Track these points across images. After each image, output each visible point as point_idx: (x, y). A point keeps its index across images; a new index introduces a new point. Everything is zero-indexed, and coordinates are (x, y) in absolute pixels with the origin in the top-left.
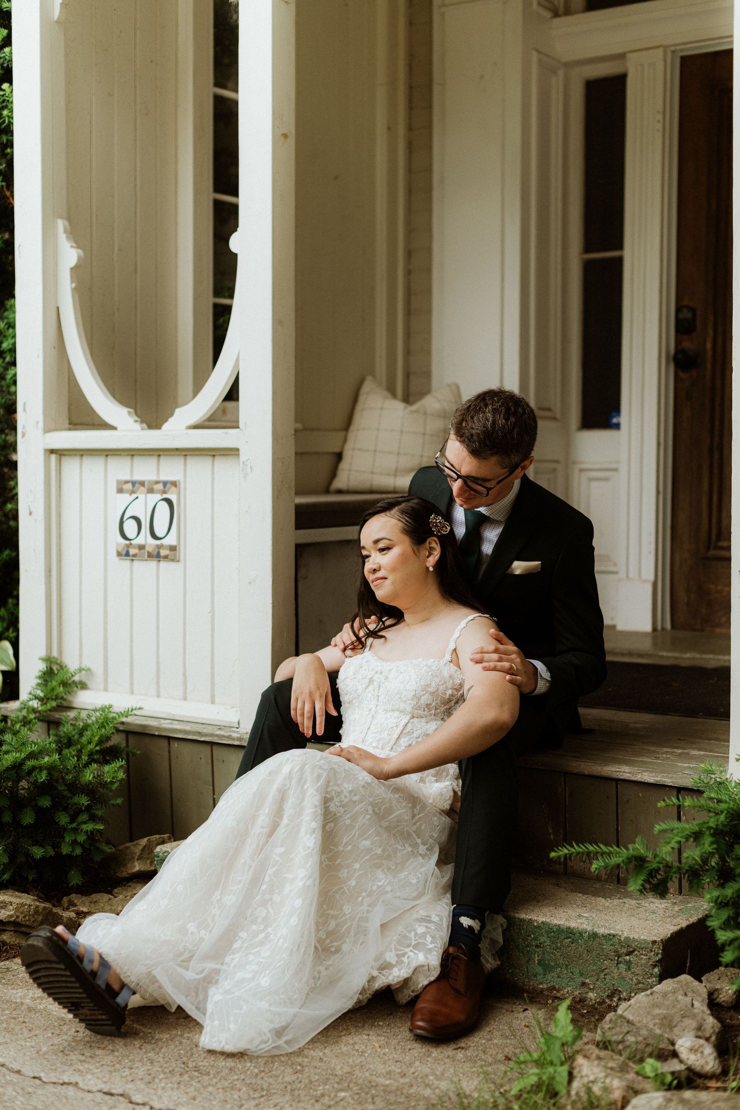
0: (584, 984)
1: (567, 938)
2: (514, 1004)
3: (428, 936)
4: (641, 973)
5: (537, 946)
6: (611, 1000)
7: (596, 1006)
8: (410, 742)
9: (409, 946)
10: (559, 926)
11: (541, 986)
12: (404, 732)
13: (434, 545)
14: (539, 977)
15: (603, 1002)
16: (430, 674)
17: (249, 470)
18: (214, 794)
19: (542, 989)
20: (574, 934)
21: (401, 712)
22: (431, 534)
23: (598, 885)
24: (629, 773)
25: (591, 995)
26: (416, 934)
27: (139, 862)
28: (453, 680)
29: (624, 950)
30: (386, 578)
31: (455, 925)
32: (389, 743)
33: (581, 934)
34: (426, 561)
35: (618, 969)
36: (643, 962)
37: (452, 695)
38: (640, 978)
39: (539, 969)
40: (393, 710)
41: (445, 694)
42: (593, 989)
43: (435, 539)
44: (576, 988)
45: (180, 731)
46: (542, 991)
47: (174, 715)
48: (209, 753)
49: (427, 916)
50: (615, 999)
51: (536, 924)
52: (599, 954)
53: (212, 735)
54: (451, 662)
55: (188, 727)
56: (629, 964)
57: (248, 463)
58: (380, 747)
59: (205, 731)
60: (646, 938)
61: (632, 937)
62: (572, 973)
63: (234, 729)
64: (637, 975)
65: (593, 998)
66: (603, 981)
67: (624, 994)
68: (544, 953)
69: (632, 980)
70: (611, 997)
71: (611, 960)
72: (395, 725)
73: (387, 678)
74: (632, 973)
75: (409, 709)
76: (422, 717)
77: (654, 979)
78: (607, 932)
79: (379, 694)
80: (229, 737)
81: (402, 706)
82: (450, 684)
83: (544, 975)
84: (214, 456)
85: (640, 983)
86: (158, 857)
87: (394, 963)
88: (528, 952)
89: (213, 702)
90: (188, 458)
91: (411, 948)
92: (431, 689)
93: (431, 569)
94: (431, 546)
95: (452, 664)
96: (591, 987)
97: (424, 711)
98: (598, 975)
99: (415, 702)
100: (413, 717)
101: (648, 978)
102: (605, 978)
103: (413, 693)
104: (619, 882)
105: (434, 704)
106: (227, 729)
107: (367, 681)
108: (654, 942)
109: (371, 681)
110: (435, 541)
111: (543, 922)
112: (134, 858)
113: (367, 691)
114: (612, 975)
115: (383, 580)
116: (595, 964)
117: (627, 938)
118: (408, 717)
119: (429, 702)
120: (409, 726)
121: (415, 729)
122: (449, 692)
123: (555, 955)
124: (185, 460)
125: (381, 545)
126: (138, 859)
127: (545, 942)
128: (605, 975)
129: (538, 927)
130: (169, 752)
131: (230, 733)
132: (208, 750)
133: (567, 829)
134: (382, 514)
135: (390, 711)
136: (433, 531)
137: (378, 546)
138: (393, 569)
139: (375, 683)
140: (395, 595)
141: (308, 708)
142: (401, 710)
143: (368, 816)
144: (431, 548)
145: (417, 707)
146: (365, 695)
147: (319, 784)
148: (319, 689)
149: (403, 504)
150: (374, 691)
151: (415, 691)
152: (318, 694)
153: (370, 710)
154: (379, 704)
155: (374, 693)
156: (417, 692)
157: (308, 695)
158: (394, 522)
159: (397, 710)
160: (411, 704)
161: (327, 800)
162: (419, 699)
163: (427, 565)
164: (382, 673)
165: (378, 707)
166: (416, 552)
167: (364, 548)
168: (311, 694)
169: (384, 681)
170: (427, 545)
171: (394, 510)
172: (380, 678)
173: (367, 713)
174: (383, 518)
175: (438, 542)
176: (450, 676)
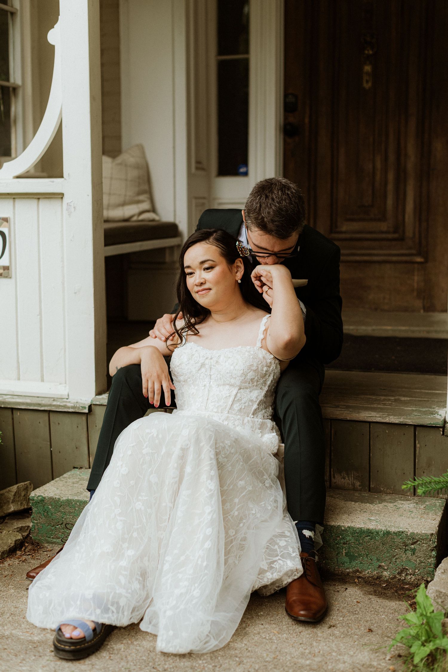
0: (380, 566)
1: (367, 536)
2: (335, 585)
3: (289, 547)
4: (422, 556)
5: (344, 543)
6: (400, 576)
7: (390, 580)
8: (241, 406)
9: (277, 556)
10: (361, 528)
11: (348, 570)
12: (236, 399)
13: (239, 264)
14: (346, 564)
15: (395, 577)
16: (251, 357)
17: (73, 209)
18: (51, 447)
19: (348, 572)
20: (373, 533)
21: (231, 385)
22: (239, 256)
23: (357, 494)
24: (379, 417)
25: (386, 573)
26: (280, 547)
27: (13, 504)
28: (266, 360)
29: (410, 542)
30: (210, 289)
31: (302, 537)
32: (226, 408)
33: (377, 533)
34: (235, 276)
35: (406, 554)
36: (425, 548)
37: (267, 371)
38: (422, 559)
39: (346, 559)
40: (223, 385)
41: (263, 370)
42: (387, 569)
43: (241, 259)
44: (375, 569)
45: (23, 404)
46: (348, 574)
47: (13, 392)
48: (47, 418)
49: (282, 533)
50: (403, 575)
51: (343, 528)
52: (391, 545)
53: (50, 405)
54: (262, 347)
55: (28, 401)
56: (414, 551)
57: (72, 204)
58: (220, 412)
59: (43, 402)
60: (426, 532)
61: (415, 532)
62: (371, 560)
63: (65, 400)
64: (420, 557)
65: (388, 575)
66: (394, 564)
67: (410, 571)
68: (349, 548)
69: (416, 561)
70: (400, 574)
71: (401, 549)
72: (228, 395)
73: (217, 362)
74: (416, 556)
75: (238, 383)
76: (247, 388)
77: (433, 559)
78: (397, 530)
79: (212, 373)
80: (65, 406)
81: (233, 381)
82: (265, 364)
83: (350, 562)
84: (39, 199)
85: (422, 562)
86: (33, 500)
87: (266, 569)
88: (338, 548)
89: (43, 380)
90: (17, 201)
91: (279, 557)
92: (254, 368)
93: (240, 281)
94: (238, 264)
95: (262, 349)
96: (386, 568)
97: (249, 384)
98: (391, 559)
99: (243, 378)
100: (240, 389)
101: (428, 559)
102: (396, 561)
103: (242, 372)
104: (369, 491)
105: (256, 378)
106: (60, 400)
107: (199, 364)
108: (432, 534)
109: (203, 365)
110: (240, 261)
111: (348, 527)
112: (9, 502)
113: (200, 372)
114: (401, 559)
115: (208, 290)
116: (388, 552)
117: (413, 533)
118: (237, 389)
119: (253, 377)
120: (239, 395)
121: (243, 397)
122: (265, 369)
123: (358, 548)
124: (14, 202)
125: (206, 265)
126: (12, 502)
127: (350, 540)
128: (396, 559)
129: (345, 530)
130: (13, 419)
131: (64, 404)
132: (46, 416)
133: (332, 457)
134: (203, 242)
135: (221, 385)
136: (240, 254)
137: (202, 266)
138: (217, 283)
139: (207, 366)
140: (216, 302)
141: (157, 387)
142: (231, 384)
143: (241, 463)
144: (238, 267)
145: (244, 381)
146: (199, 375)
147: (212, 442)
148: (164, 373)
149: (215, 234)
150: (206, 372)
151: (244, 370)
152: (163, 376)
153: (205, 386)
154: (212, 381)
155: (206, 373)
156: (245, 371)
157: (156, 377)
158: (214, 248)
159: (228, 385)
160: (239, 379)
161: (217, 454)
162: (246, 376)
163: (237, 279)
164: (211, 359)
165: (211, 383)
166: (231, 270)
167: (189, 267)
168: (158, 377)
169: (215, 364)
170: (235, 265)
171: (211, 239)
172: (211, 363)
173: (203, 388)
174: (205, 245)
175: (242, 262)
176: (264, 358)
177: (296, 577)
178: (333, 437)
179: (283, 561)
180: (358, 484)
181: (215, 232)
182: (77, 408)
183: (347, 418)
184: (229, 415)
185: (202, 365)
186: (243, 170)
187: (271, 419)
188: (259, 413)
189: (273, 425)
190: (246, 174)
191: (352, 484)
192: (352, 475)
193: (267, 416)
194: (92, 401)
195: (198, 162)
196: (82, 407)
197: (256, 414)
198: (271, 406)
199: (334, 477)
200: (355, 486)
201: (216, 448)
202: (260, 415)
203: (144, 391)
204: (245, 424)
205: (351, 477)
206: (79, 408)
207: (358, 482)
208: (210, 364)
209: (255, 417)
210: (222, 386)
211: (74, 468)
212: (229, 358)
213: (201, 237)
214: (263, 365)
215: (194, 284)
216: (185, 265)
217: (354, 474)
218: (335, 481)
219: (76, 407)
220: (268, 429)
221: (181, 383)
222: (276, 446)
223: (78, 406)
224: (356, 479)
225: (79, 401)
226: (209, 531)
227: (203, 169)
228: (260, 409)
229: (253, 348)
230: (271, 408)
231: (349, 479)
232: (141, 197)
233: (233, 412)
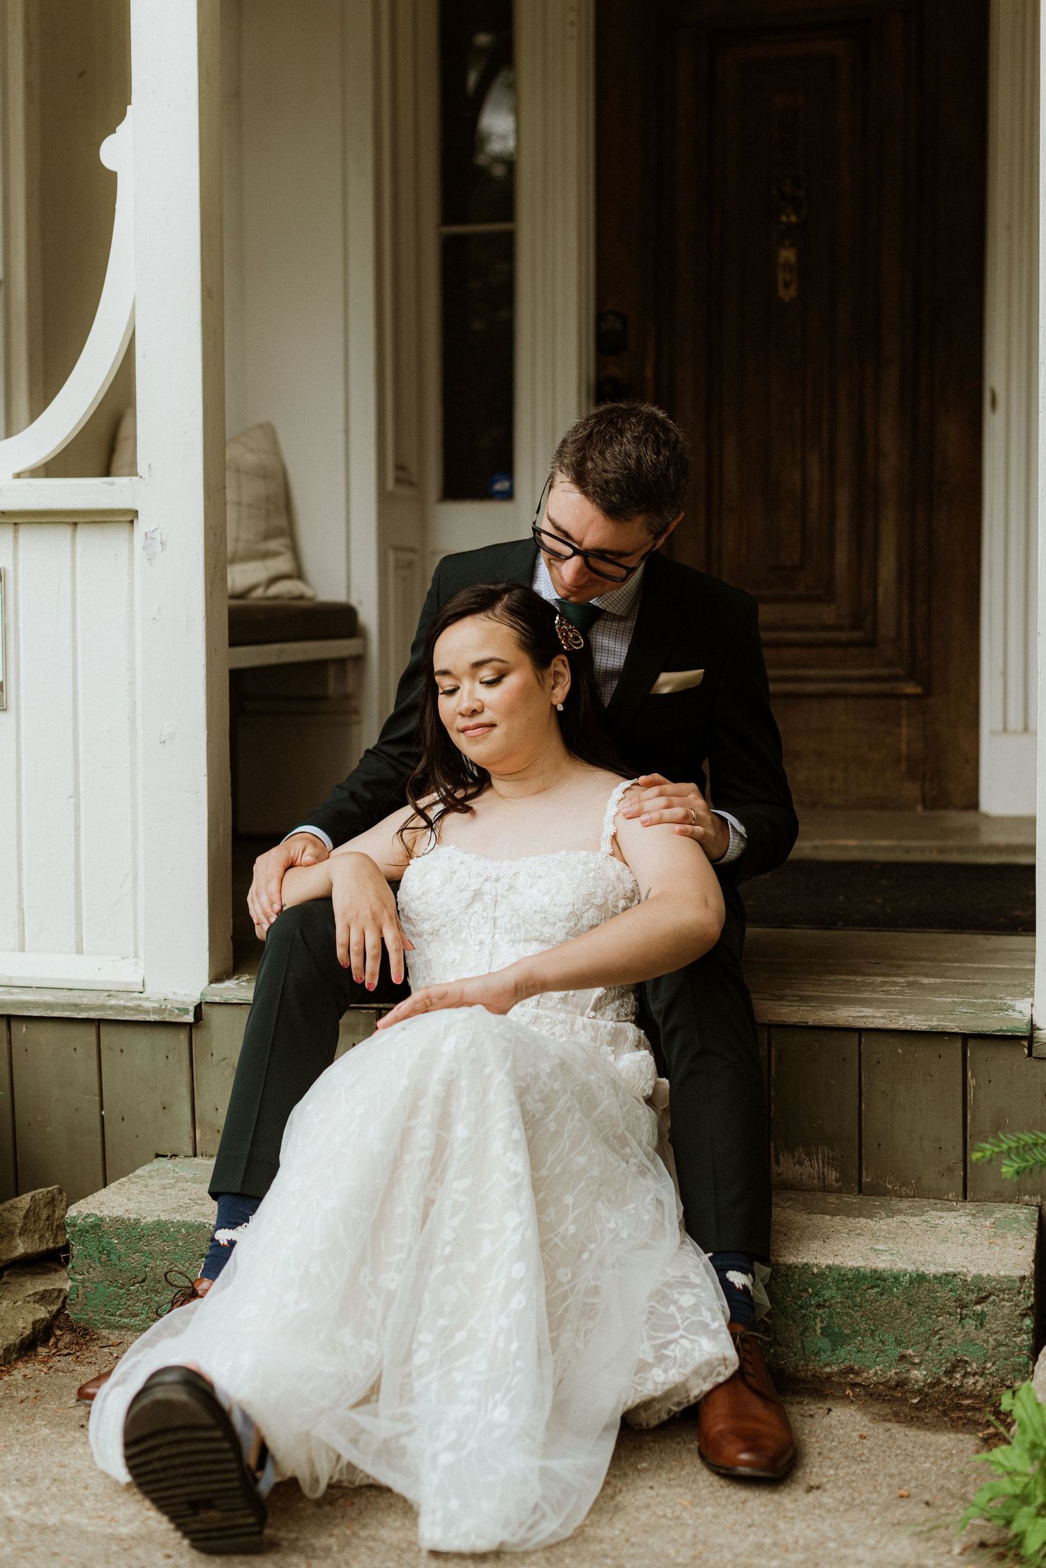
0: (903, 1358)
1: (872, 1287)
2: (800, 1403)
3: (703, 1309)
4: (1002, 1329)
5: (819, 1306)
6: (950, 1378)
7: (926, 1389)
9: (677, 1328)
10: (857, 1269)
11: (828, 1370)
13: (561, 668)
14: (823, 1356)
15: (939, 1382)
16: (591, 875)
17: (159, 548)
18: (102, 1108)
19: (829, 1373)
20: (885, 1280)
22: (559, 649)
23: (832, 1199)
24: (882, 1017)
25: (916, 1374)
26: (681, 1309)
27: (23, 1238)
29: (973, 1297)
30: (493, 725)
31: (727, 1286)
33: (896, 1278)
34: (551, 694)
35: (963, 1327)
36: (1006, 1311)
38: (1001, 1338)
39: (824, 1343)
40: (526, 940)
41: (617, 907)
42: (919, 1364)
43: (563, 657)
44: (891, 1365)
45: (37, 1005)
46: (829, 1377)
47: (10, 978)
48: (94, 1039)
49: (684, 1277)
50: (958, 1376)
51: (815, 1270)
52: (928, 1307)
53: (102, 1007)
54: (613, 855)
55: (48, 997)
56: (981, 1318)
57: (157, 535)
59: (85, 1001)
60: (1008, 1273)
61: (985, 1274)
62: (883, 1342)
63: (137, 995)
64: (996, 1333)
65: (921, 1377)
66: (937, 1351)
67: (974, 1365)
68: (831, 1316)
69: (987, 1342)
70: (949, 1373)
71: (951, 1314)
73: (511, 888)
74: (987, 1331)
77: (1025, 1337)
78: (941, 1270)
79: (497, 914)
80: (137, 1009)
81: (547, 931)
83: (833, 1350)
84: (75, 524)
85: (1000, 1345)
86: (74, 1226)
87: (651, 1360)
88: (803, 1317)
89: (80, 951)
90: (22, 529)
91: (681, 1332)
92: (598, 901)
93: (559, 707)
94: (557, 669)
96: (917, 1360)
98: (928, 1340)
99: (572, 924)
101: (1014, 1336)
102: (940, 1345)
103: (568, 910)
104: (860, 1191)
106: (125, 996)
107: (469, 894)
108: (1023, 1278)
109: (477, 895)
110: (563, 662)
111: (828, 1267)
112: (12, 1233)
113: (470, 911)
114: (953, 1337)
115: (488, 729)
116: (922, 1324)
117: (978, 1277)
122: (621, 904)
123: (852, 1317)
124: (16, 531)
125: (487, 673)
126: (20, 1234)
127: (833, 1297)
128: (941, 1338)
129: (822, 1275)
130: (10, 1042)
131: (136, 1003)
132: (89, 1034)
134: (481, 616)
135: (520, 941)
137: (476, 673)
138: (510, 711)
139: (487, 898)
140: (506, 754)
141: (371, 939)
142: (542, 938)
144: (557, 674)
145: (573, 931)
146: (467, 918)
148: (386, 908)
149: (506, 598)
150: (484, 911)
151: (574, 905)
152: (386, 915)
153: (481, 943)
154: (497, 931)
155: (485, 915)
156: (576, 906)
157: (370, 918)
158: (505, 629)
159: (535, 940)
160: (564, 926)
162: (579, 918)
163: (555, 702)
164: (497, 880)
165: (497, 936)
166: (541, 681)
167: (445, 673)
168: (374, 917)
169: (506, 893)
170: (551, 669)
171: (498, 609)
172: (496, 890)
173: (477, 948)
174: (484, 623)
175: (567, 663)
176: (618, 878)
177: (721, 1379)
178: (773, 1068)
179: (692, 1341)
180: (833, 1175)
181: (503, 592)
182: (167, 1012)
183: (806, 1023)
184: (541, 1012)
185: (475, 895)
186: (500, 486)
187: (635, 1022)
188: (608, 1007)
189: (640, 1037)
190: (508, 495)
191: (819, 1178)
192: (820, 1156)
193: (626, 1015)
194: (202, 994)
195: (400, 467)
196: (178, 1009)
197: (600, 1008)
198: (633, 992)
199: (778, 1162)
200: (827, 1182)
202: (610, 1012)
203: (341, 952)
204: (578, 1032)
205: (817, 1160)
206: (171, 1011)
207: (834, 1172)
208: (494, 893)
209: (598, 1016)
210: (522, 943)
211: (158, 1156)
212: (540, 877)
213: (474, 603)
214: (617, 895)
215: (456, 712)
216: (436, 669)
217: (823, 1153)
218: (780, 1171)
219: (165, 1009)
220: (628, 1044)
221: (424, 937)
222: (650, 1080)
223: (169, 1006)
224: (828, 1163)
225: (170, 996)
226: (519, 1270)
227: (411, 484)
228: (610, 999)
229: (594, 855)
230: (633, 997)
231: (811, 1165)
232: (274, 545)
233: (549, 1004)
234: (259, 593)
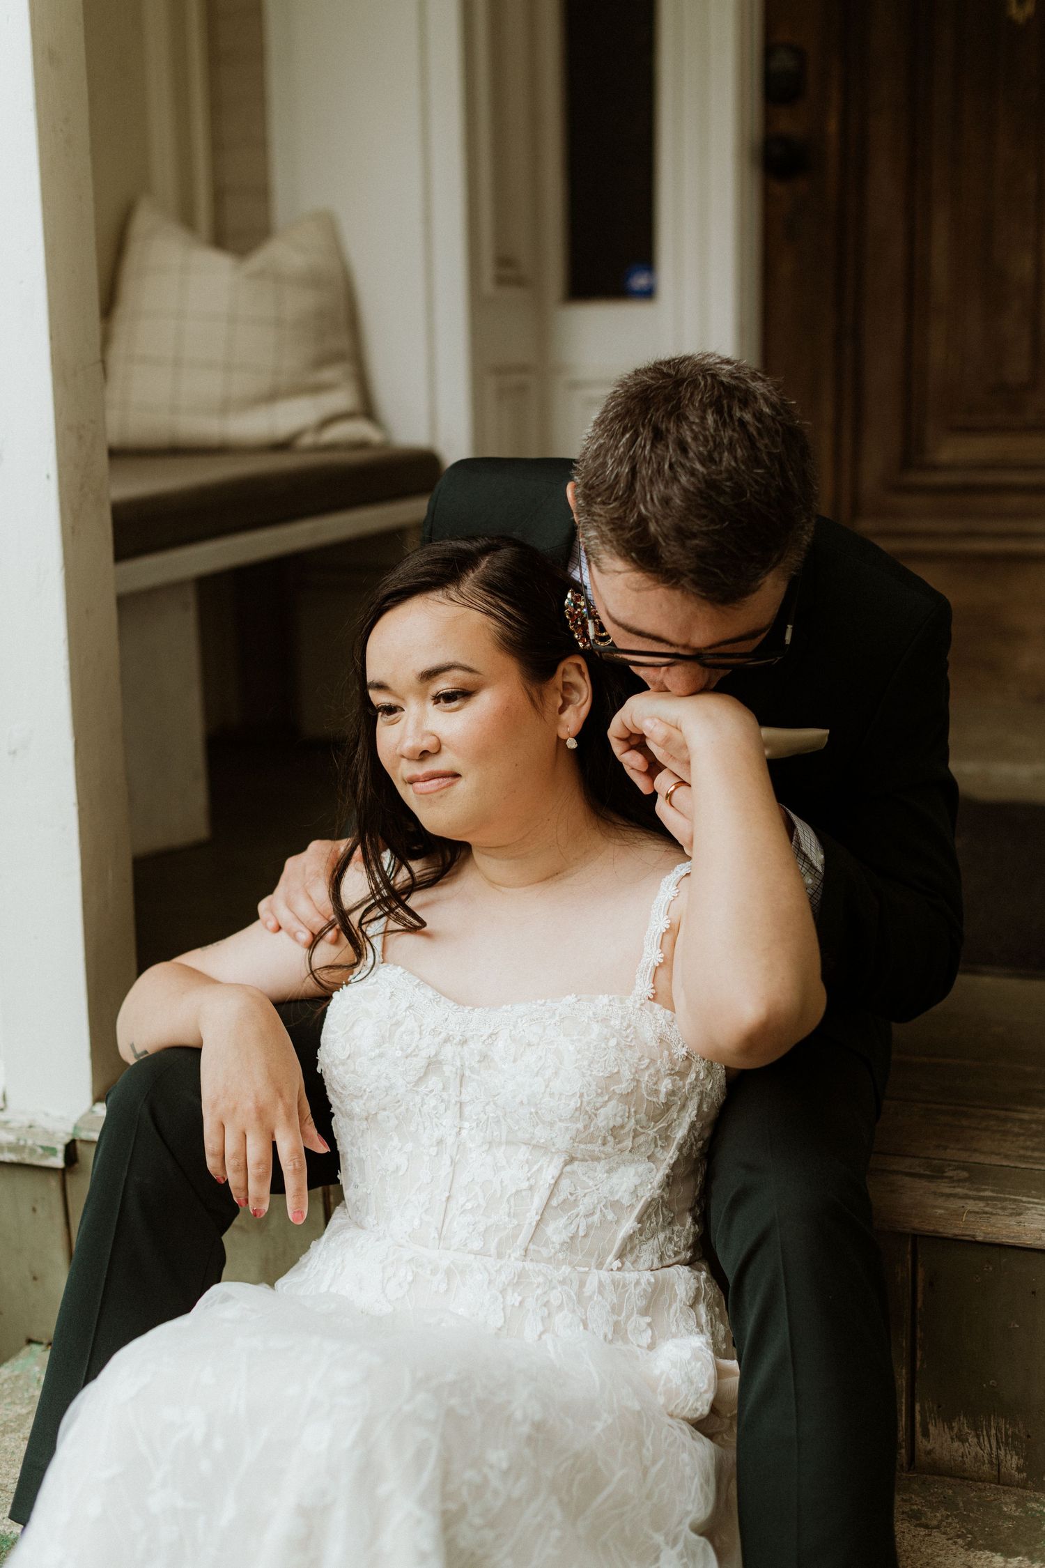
8: (573, 1228)
12: (554, 1203)
13: (574, 678)
16: (613, 1042)
21: (536, 1147)
22: (572, 649)
28: (669, 1049)
30: (456, 775)
32: (515, 1237)
34: (557, 722)
37: (672, 1093)
40: (508, 1143)
41: (657, 1092)
43: (579, 660)
54: (654, 998)
58: (493, 1251)
72: (525, 1185)
73: (484, 1058)
75: (563, 1142)
76: (598, 1159)
79: (465, 1098)
81: (542, 1134)
82: (663, 1065)
92: (623, 1087)
93: (572, 744)
94: (568, 679)
95: (657, 1006)
97: (604, 1144)
99: (580, 1126)
100: (571, 1160)
103: (574, 1103)
105: (632, 1123)
107: (419, 1063)
109: (433, 1065)
110: (578, 666)
113: (422, 1089)
115: (448, 781)
118: (558, 1161)
119: (619, 1121)
120: (565, 1183)
121: (580, 1192)
122: (666, 1085)
125: (443, 685)
133: (918, 1363)
134: (437, 595)
135: (500, 1144)
136: (576, 641)
137: (427, 688)
138: (482, 754)
139: (448, 1070)
140: (482, 820)
141: (256, 1151)
142: (534, 1142)
143: (556, 1533)
144: (568, 687)
145: (584, 1136)
146: (418, 1099)
147: (426, 1476)
148: (281, 1096)
149: (484, 563)
150: (444, 1089)
151: (582, 1095)
152: (280, 1111)
153: (440, 1142)
154: (466, 1125)
155: (445, 1096)
156: (586, 1099)
157: (253, 1116)
158: (476, 617)
159: (525, 1144)
160: (567, 1129)
161: (449, 1522)
162: (591, 1117)
163: (563, 735)
164: (464, 1042)
165: (464, 1133)
166: (537, 702)
167: (381, 687)
168: (261, 1114)
169: (477, 1066)
170: (558, 679)
171: (469, 582)
172: (462, 1058)
173: (433, 1151)
174: (441, 608)
175: (584, 669)
176: (661, 1041)
178: (920, 1297)
180: (1012, 1462)
181: (484, 551)
182: (27, 1151)
183: (974, 1236)
184: (529, 1265)
185: (429, 1065)
186: (640, 281)
187: (690, 1263)
188: (644, 1247)
189: (698, 1289)
190: (648, 294)
191: (991, 1463)
192: (993, 1431)
193: (676, 1254)
194: (76, 1127)
195: (504, 261)
196: (42, 1147)
197: (632, 1249)
198: (691, 1210)
199: (926, 1434)
200: (1003, 1470)
201: (445, 1496)
202: (647, 1254)
203: (211, 1163)
204: (591, 1297)
205: (989, 1437)
206: (32, 1151)
207: (1015, 1458)
208: (459, 1064)
209: (628, 1264)
210: (503, 1148)
211: (30, 1341)
212: (529, 1045)
213: (425, 574)
214: (658, 1071)
215: (398, 751)
216: (369, 679)
217: (998, 1429)
218: (929, 1447)
219: (24, 1147)
220: (676, 1306)
221: (356, 1123)
222: (706, 1392)
223: (30, 1142)
224: (1007, 1444)
225: (43, 1122)
227: (519, 282)
228: (648, 1233)
229: (622, 1001)
230: (689, 1220)
231: (979, 1442)
232: (328, 375)
233: (545, 1252)
234: (307, 440)
